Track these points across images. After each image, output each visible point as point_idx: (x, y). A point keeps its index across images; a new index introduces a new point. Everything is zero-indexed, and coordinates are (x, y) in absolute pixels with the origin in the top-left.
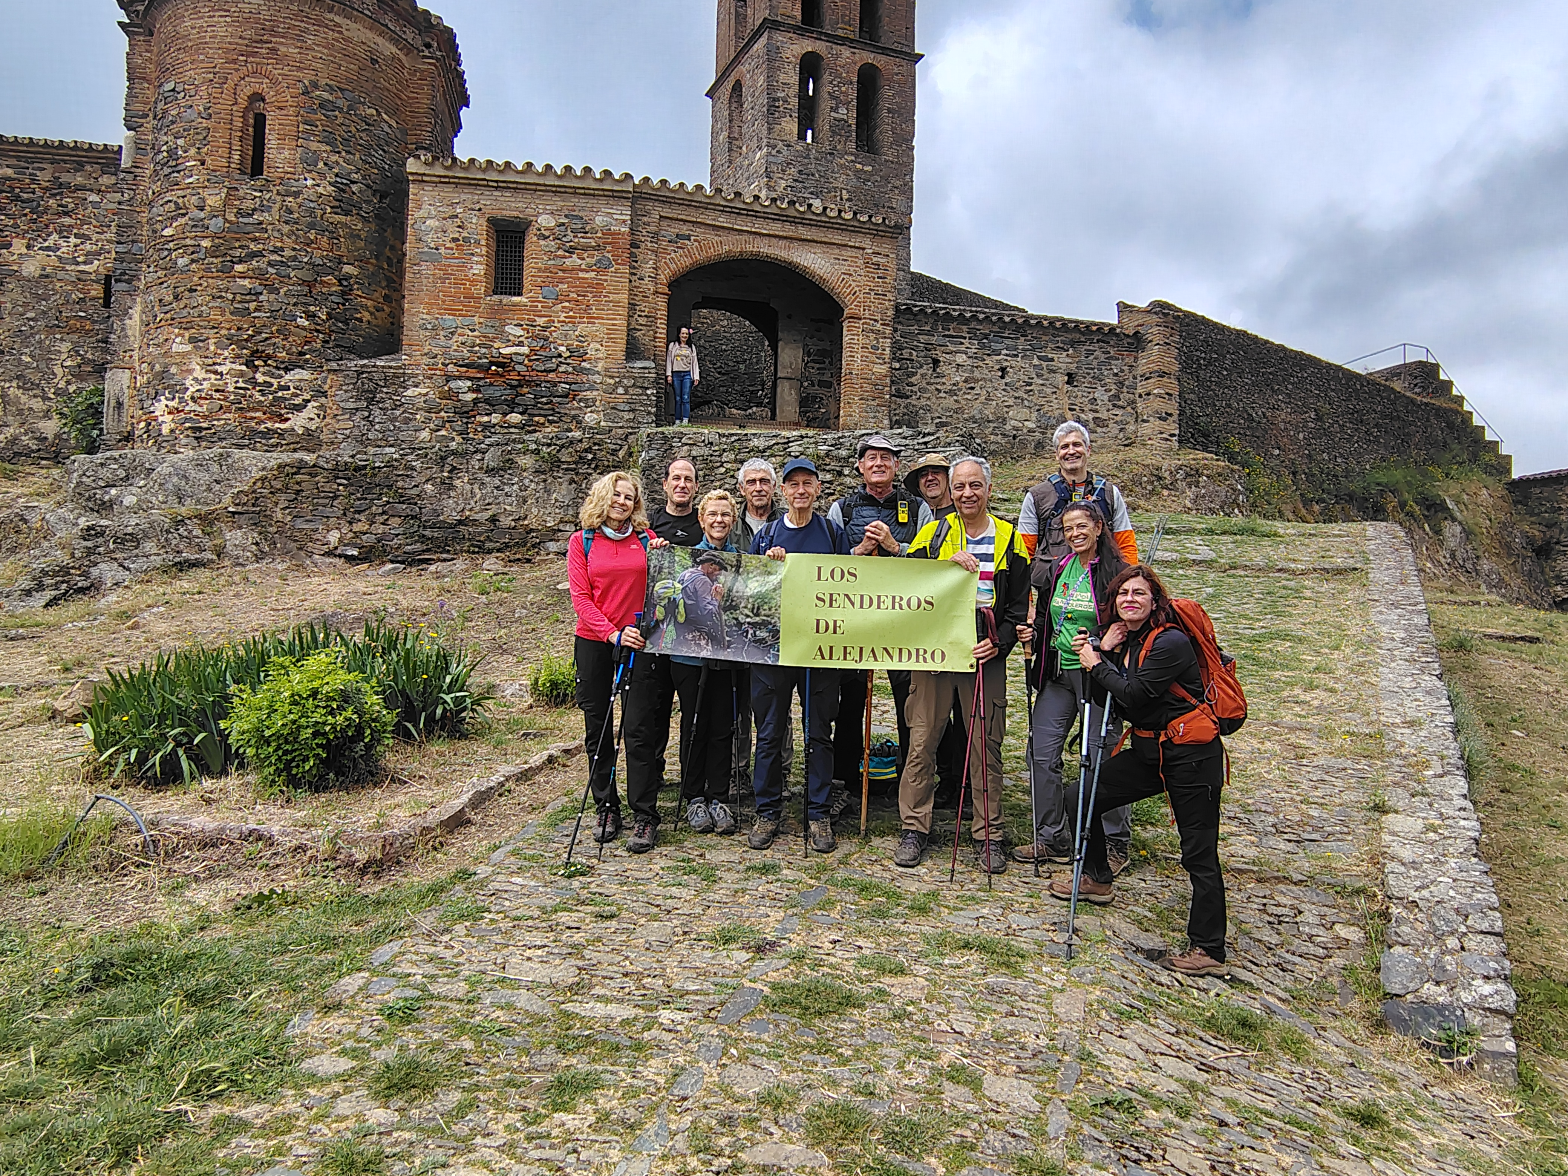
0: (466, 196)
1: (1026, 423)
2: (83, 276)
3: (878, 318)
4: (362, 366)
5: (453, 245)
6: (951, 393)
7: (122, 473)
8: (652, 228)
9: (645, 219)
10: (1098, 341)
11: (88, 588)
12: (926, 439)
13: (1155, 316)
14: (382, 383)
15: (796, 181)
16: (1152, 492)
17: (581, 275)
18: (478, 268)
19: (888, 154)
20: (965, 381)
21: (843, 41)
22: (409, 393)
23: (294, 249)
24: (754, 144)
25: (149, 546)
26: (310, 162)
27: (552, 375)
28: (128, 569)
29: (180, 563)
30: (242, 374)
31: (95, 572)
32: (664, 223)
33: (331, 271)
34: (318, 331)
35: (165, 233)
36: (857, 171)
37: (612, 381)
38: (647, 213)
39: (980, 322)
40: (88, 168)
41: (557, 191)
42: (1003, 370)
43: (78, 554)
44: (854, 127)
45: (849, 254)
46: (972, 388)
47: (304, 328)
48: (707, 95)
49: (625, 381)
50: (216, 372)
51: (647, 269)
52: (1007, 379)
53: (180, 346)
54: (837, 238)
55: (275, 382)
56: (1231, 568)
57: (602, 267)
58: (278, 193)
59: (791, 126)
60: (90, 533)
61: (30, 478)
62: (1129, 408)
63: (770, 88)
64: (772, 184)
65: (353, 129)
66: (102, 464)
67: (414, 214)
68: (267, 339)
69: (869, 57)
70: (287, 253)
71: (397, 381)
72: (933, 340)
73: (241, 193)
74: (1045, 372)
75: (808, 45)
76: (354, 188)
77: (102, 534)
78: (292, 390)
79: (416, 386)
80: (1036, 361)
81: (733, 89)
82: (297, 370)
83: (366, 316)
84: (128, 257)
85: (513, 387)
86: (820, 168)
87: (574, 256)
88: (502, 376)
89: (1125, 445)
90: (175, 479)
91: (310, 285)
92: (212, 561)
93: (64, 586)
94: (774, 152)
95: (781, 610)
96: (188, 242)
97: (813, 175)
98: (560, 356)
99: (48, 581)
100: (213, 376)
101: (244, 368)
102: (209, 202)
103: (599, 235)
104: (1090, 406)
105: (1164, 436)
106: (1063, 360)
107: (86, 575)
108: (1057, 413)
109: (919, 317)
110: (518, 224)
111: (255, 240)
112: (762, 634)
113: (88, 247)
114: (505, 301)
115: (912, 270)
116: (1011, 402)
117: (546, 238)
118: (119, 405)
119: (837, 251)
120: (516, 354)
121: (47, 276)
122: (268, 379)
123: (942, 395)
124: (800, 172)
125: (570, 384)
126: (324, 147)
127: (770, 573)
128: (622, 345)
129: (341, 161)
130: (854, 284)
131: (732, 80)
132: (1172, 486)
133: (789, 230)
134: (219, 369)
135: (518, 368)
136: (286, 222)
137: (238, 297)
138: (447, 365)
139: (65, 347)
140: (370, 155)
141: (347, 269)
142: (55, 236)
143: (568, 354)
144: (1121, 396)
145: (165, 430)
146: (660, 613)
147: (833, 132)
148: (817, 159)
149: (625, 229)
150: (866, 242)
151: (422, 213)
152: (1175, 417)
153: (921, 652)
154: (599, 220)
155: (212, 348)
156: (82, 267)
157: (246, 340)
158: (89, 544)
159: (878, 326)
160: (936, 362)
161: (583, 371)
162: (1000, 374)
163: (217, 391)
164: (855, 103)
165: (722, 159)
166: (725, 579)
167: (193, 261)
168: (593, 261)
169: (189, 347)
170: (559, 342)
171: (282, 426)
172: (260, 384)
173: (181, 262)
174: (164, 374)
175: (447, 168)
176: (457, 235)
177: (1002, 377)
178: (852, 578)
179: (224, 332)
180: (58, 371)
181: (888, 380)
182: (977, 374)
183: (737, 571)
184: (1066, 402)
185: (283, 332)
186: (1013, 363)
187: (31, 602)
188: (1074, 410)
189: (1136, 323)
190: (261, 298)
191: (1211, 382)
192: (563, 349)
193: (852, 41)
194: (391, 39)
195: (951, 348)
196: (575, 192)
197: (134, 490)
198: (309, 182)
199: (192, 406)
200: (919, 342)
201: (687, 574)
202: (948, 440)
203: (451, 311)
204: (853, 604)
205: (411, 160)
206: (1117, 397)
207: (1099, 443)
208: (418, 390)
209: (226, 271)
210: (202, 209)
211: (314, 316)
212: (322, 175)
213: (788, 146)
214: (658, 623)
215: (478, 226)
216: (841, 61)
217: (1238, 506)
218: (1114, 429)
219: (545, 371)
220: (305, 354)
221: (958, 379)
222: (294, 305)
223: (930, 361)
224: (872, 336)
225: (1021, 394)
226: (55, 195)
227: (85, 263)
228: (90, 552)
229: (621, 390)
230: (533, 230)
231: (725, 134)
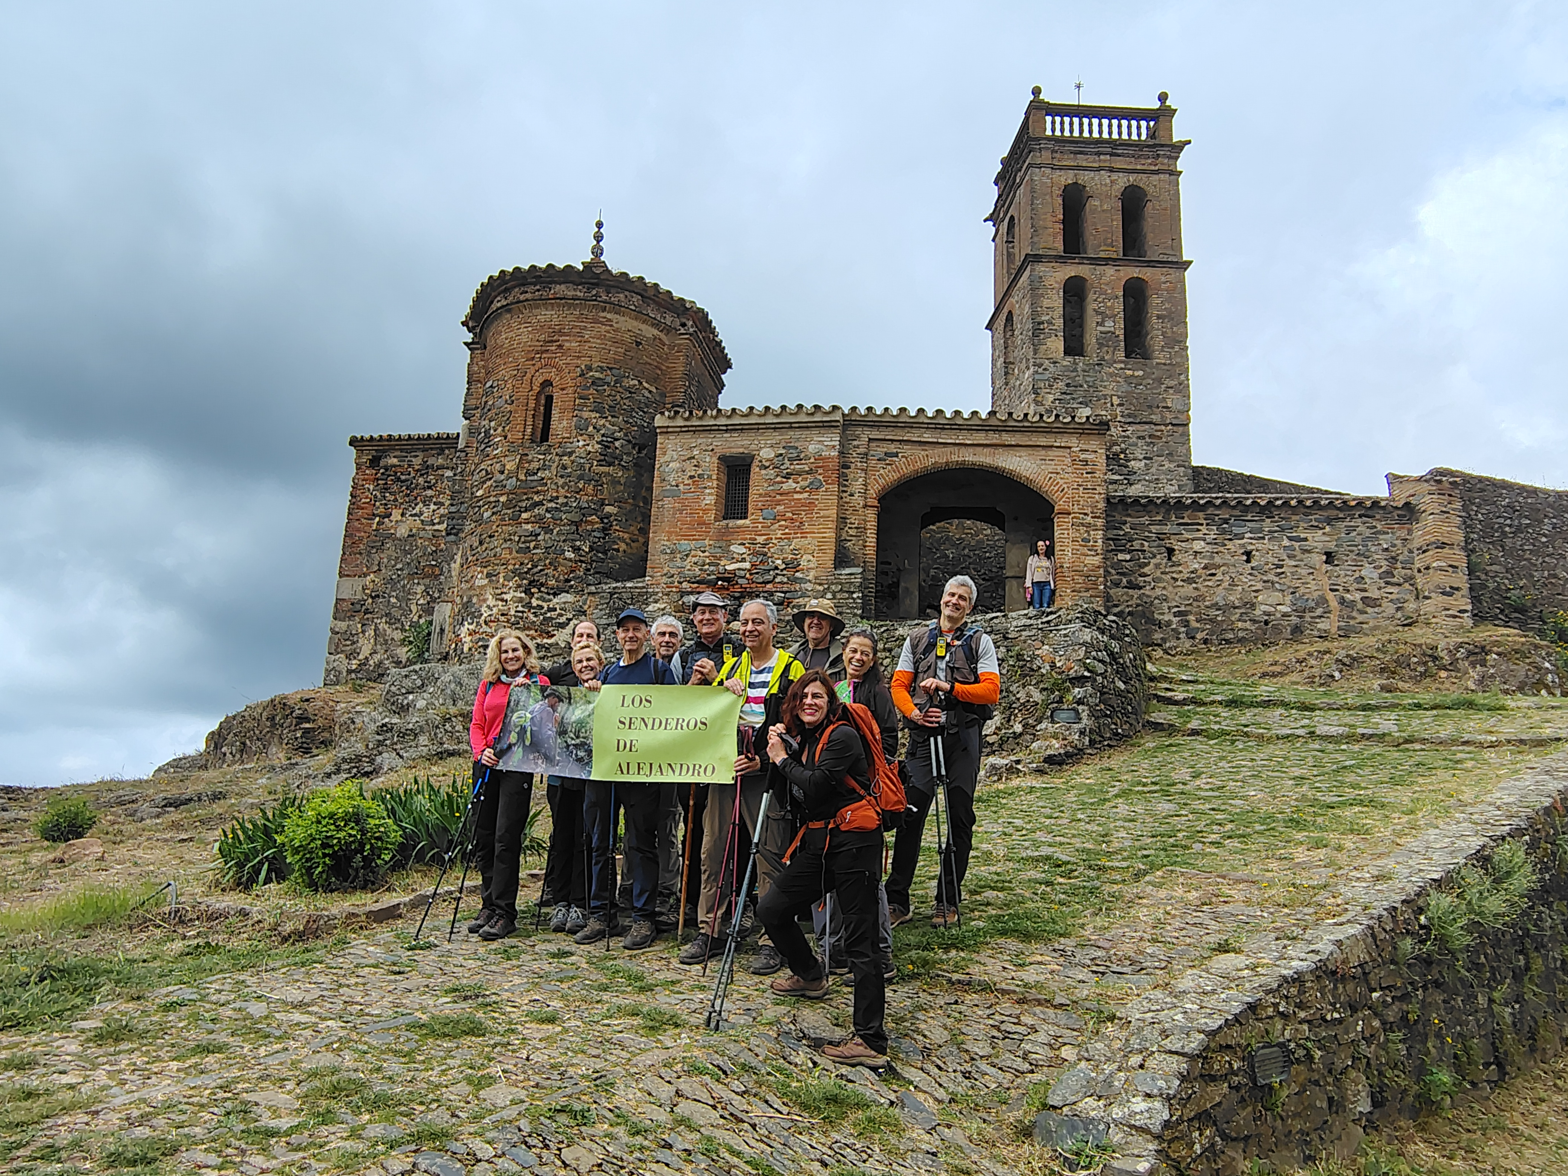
0: (702, 440)
1: (1279, 607)
2: (437, 534)
3: (1088, 511)
4: (614, 588)
5: (690, 481)
6: (1190, 581)
7: (419, 682)
8: (862, 450)
9: (855, 443)
10: (1360, 516)
11: (371, 773)
12: (1049, 618)
13: (1426, 484)
14: (629, 601)
15: (1064, 393)
16: (1423, 675)
17: (796, 496)
18: (709, 499)
19: (1160, 357)
20: (1205, 568)
21: (1107, 261)
22: (650, 608)
23: (566, 497)
24: (1023, 366)
25: (423, 739)
26: (581, 429)
27: (769, 586)
28: (401, 757)
29: (441, 753)
30: (521, 600)
31: (379, 759)
32: (873, 444)
33: (595, 512)
34: (581, 561)
35: (478, 494)
36: (1127, 377)
37: (821, 588)
38: (858, 437)
39: (1218, 507)
40: (447, 452)
41: (775, 428)
42: (1248, 554)
43: (371, 746)
44: (1122, 337)
45: (1056, 454)
46: (1214, 575)
47: (570, 560)
48: (986, 328)
49: (833, 587)
50: (502, 600)
51: (857, 486)
52: (1254, 563)
53: (481, 581)
54: (1042, 441)
55: (545, 605)
56: (1407, 741)
57: (813, 488)
58: (557, 454)
59: (1056, 345)
60: (384, 729)
61: (371, 691)
62: (1407, 585)
63: (1034, 314)
64: (1040, 399)
65: (618, 397)
66: (406, 676)
67: (660, 459)
68: (541, 570)
69: (1135, 272)
70: (560, 501)
71: (641, 599)
72: (1167, 529)
73: (530, 457)
74: (1297, 552)
75: (1070, 271)
76: (617, 444)
77: (391, 730)
78: (558, 611)
79: (656, 602)
80: (1286, 542)
81: (1007, 320)
82: (563, 594)
83: (623, 547)
84: (456, 515)
85: (735, 598)
86: (1088, 379)
87: (790, 481)
88: (728, 589)
89: (1404, 625)
90: (453, 686)
91: (577, 524)
92: (467, 751)
93: (355, 770)
94: (1040, 370)
95: (593, 733)
96: (492, 499)
97: (1081, 386)
98: (776, 568)
99: (345, 766)
100: (500, 603)
101: (523, 595)
102: (507, 467)
103: (812, 460)
104: (1356, 586)
105: (1450, 612)
106: (1318, 539)
107: (372, 762)
108: (1316, 595)
109: (1149, 508)
110: (744, 459)
111: (537, 493)
112: (581, 754)
113: (442, 511)
114: (730, 525)
115: (1194, 464)
116: (1259, 586)
117: (766, 468)
118: (442, 630)
119: (1043, 452)
120: (739, 569)
121: (413, 536)
122: (540, 603)
123: (1179, 583)
124: (1068, 385)
125: (785, 593)
126: (593, 415)
127: (589, 702)
128: (830, 555)
129: (607, 424)
130: (1061, 482)
131: (1005, 311)
132: (1452, 666)
133: (993, 438)
134: (505, 597)
135: (740, 581)
136: (562, 477)
137: (523, 539)
138: (681, 583)
139: (420, 589)
140: (633, 417)
141: (608, 509)
142: (421, 505)
143: (784, 566)
144: (1395, 573)
145: (466, 649)
146: (513, 738)
147: (1099, 344)
148: (1084, 371)
149: (835, 453)
150: (1073, 441)
151: (667, 458)
152: (1465, 591)
153: (697, 767)
154: (812, 448)
155: (501, 580)
156: (437, 527)
157: (526, 573)
158: (381, 738)
159: (1089, 519)
160: (1171, 552)
161: (796, 580)
162: (1245, 558)
163: (503, 615)
164: (1122, 315)
165: (999, 383)
166: (562, 707)
167: (493, 513)
168: (806, 483)
169: (486, 581)
170: (776, 556)
171: (549, 641)
172: (534, 608)
173: (486, 515)
174: (467, 605)
175: (687, 419)
176: (693, 473)
177: (1248, 561)
178: (648, 704)
179: (510, 567)
180: (414, 608)
181: (1102, 571)
182: (1218, 560)
183: (570, 703)
184: (1326, 583)
185: (554, 564)
186: (1260, 546)
187: (329, 782)
188: (1337, 590)
189: (1408, 494)
190: (539, 538)
191: (1523, 551)
192: (779, 562)
193: (1115, 260)
194: (653, 325)
195: (1187, 535)
196: (790, 426)
197: (425, 695)
198: (581, 443)
199: (485, 628)
200: (1150, 532)
201: (538, 706)
202: (1069, 617)
203: (686, 537)
204: (646, 725)
205: (658, 416)
206: (1390, 573)
207: (1371, 624)
208: (658, 605)
209: (516, 519)
210: (502, 472)
211: (579, 549)
212: (591, 436)
213: (1055, 363)
214: (510, 746)
215: (710, 464)
216: (1105, 279)
217: (1547, 687)
218: (1390, 609)
219: (763, 583)
220: (570, 581)
221: (1196, 566)
222: (564, 541)
223: (1163, 550)
224: (1082, 529)
225: (1271, 577)
226: (422, 475)
227: (439, 523)
228: (380, 743)
229: (829, 596)
230: (756, 463)
231: (1002, 360)
